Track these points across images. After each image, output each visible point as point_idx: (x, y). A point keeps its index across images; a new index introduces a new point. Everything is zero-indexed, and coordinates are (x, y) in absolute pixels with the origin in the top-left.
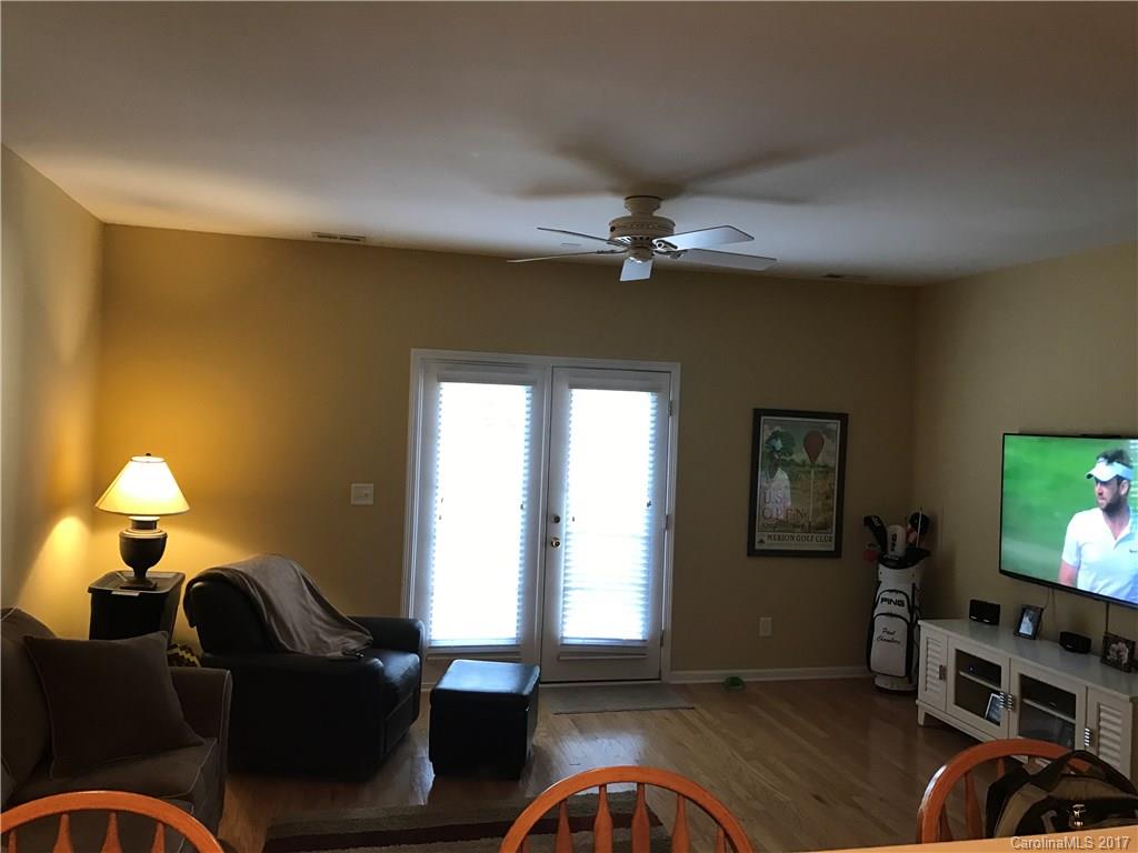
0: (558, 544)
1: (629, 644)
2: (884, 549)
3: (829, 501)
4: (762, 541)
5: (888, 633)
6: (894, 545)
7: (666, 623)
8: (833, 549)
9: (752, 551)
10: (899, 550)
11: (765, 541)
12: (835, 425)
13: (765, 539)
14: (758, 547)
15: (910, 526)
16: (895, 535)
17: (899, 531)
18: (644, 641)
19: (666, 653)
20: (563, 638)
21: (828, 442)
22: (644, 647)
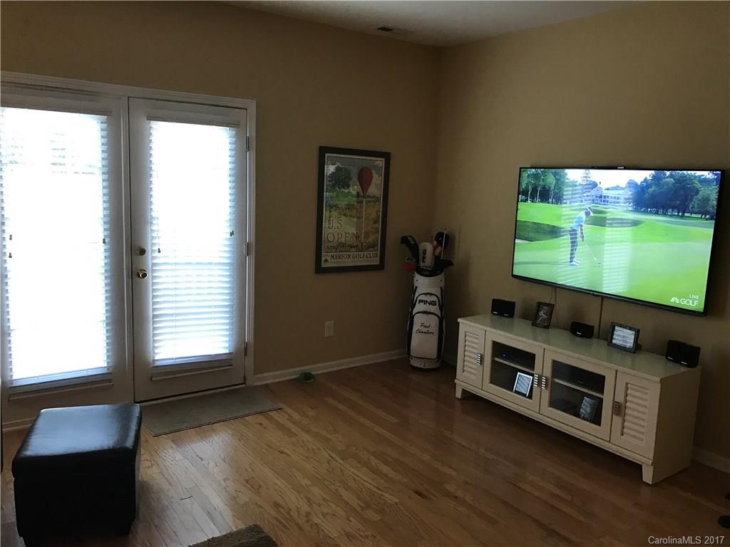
0: (145, 275)
1: (216, 359)
2: (418, 261)
3: (377, 225)
4: (326, 261)
5: (425, 326)
6: (424, 258)
7: (249, 337)
8: (378, 263)
9: (319, 269)
10: (428, 262)
11: (329, 260)
12: (380, 162)
13: (329, 258)
14: (324, 265)
15: (435, 242)
16: (425, 250)
17: (428, 247)
18: (229, 353)
19: (250, 361)
20: (154, 360)
21: (375, 176)
22: (231, 359)
